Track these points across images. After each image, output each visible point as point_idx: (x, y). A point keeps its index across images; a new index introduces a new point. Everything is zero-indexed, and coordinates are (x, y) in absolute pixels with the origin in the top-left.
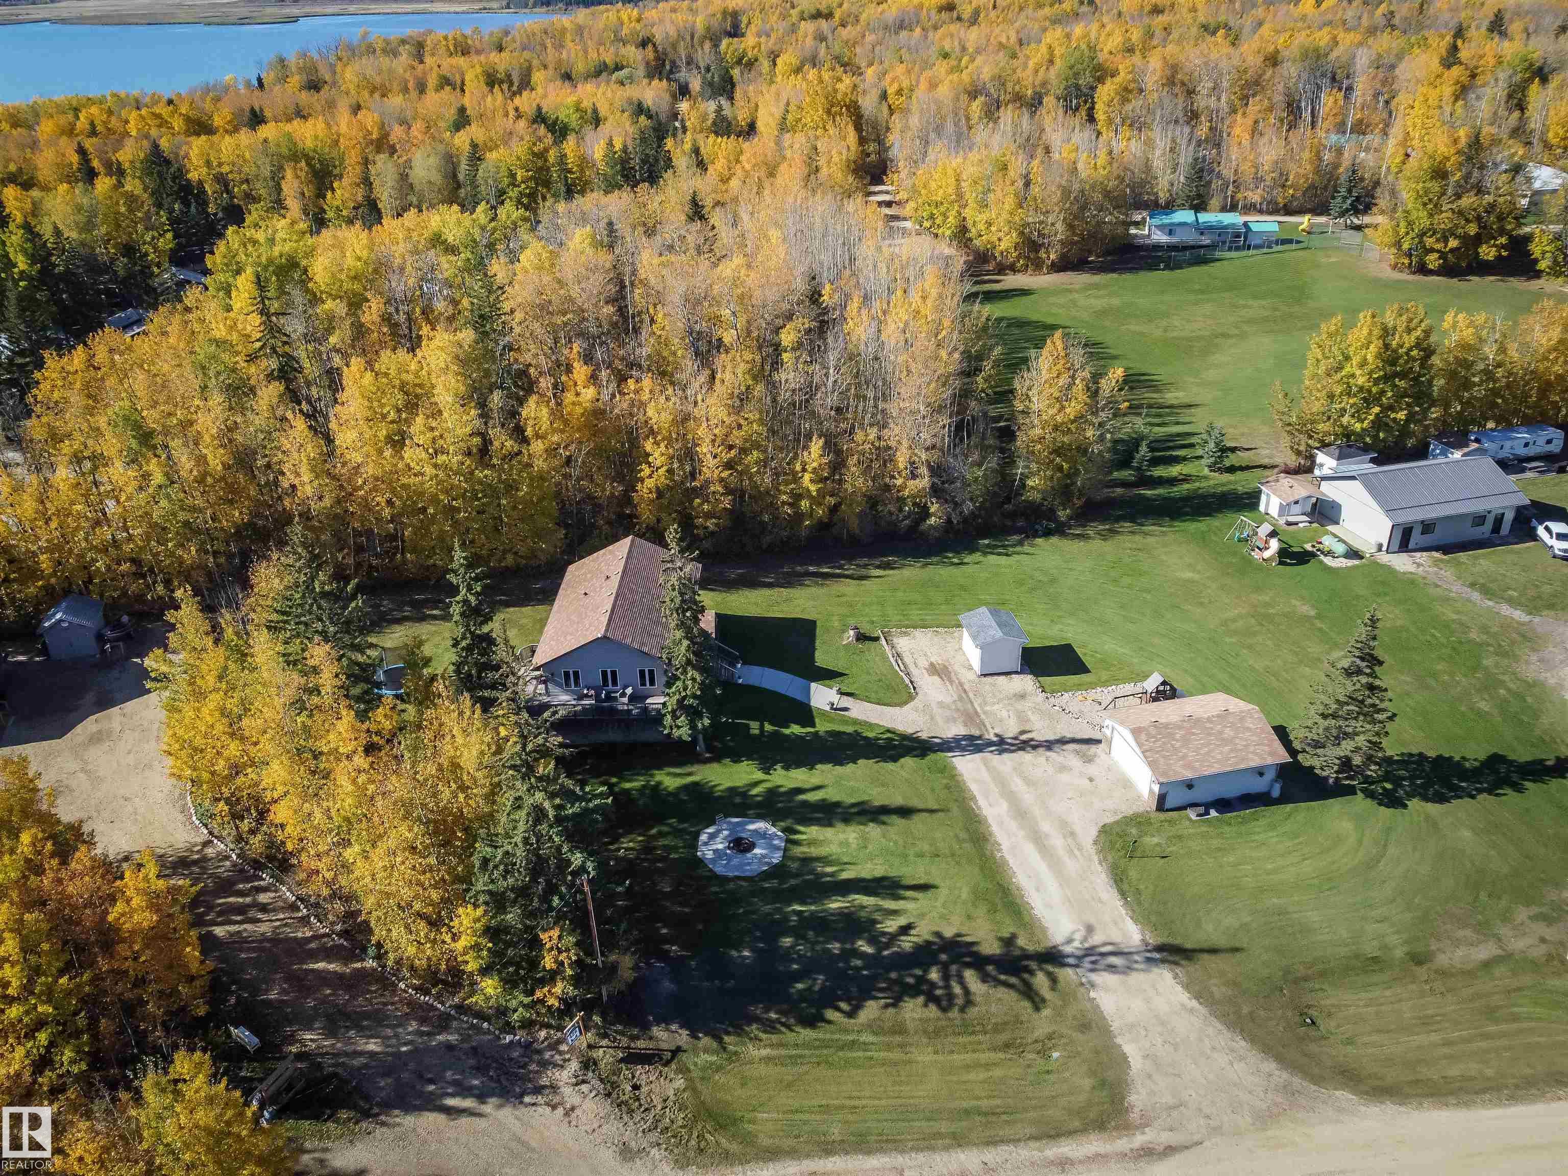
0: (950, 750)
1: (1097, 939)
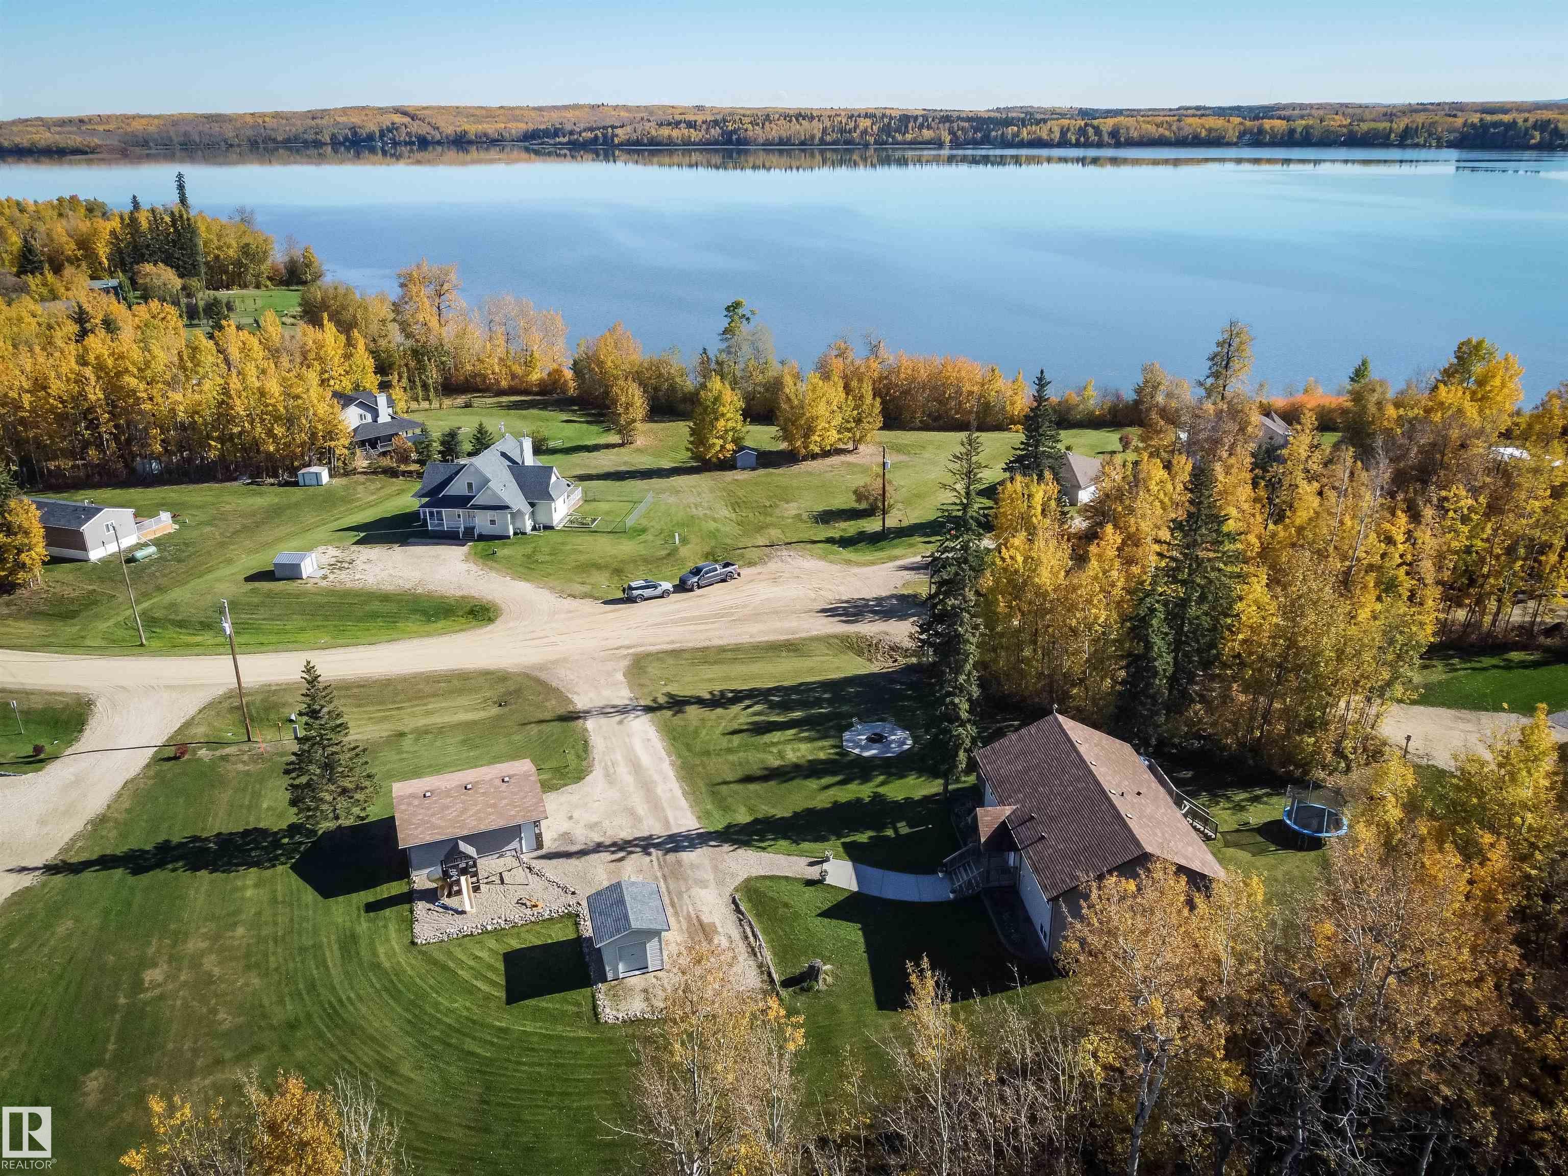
0: (700, 835)
1: (618, 718)
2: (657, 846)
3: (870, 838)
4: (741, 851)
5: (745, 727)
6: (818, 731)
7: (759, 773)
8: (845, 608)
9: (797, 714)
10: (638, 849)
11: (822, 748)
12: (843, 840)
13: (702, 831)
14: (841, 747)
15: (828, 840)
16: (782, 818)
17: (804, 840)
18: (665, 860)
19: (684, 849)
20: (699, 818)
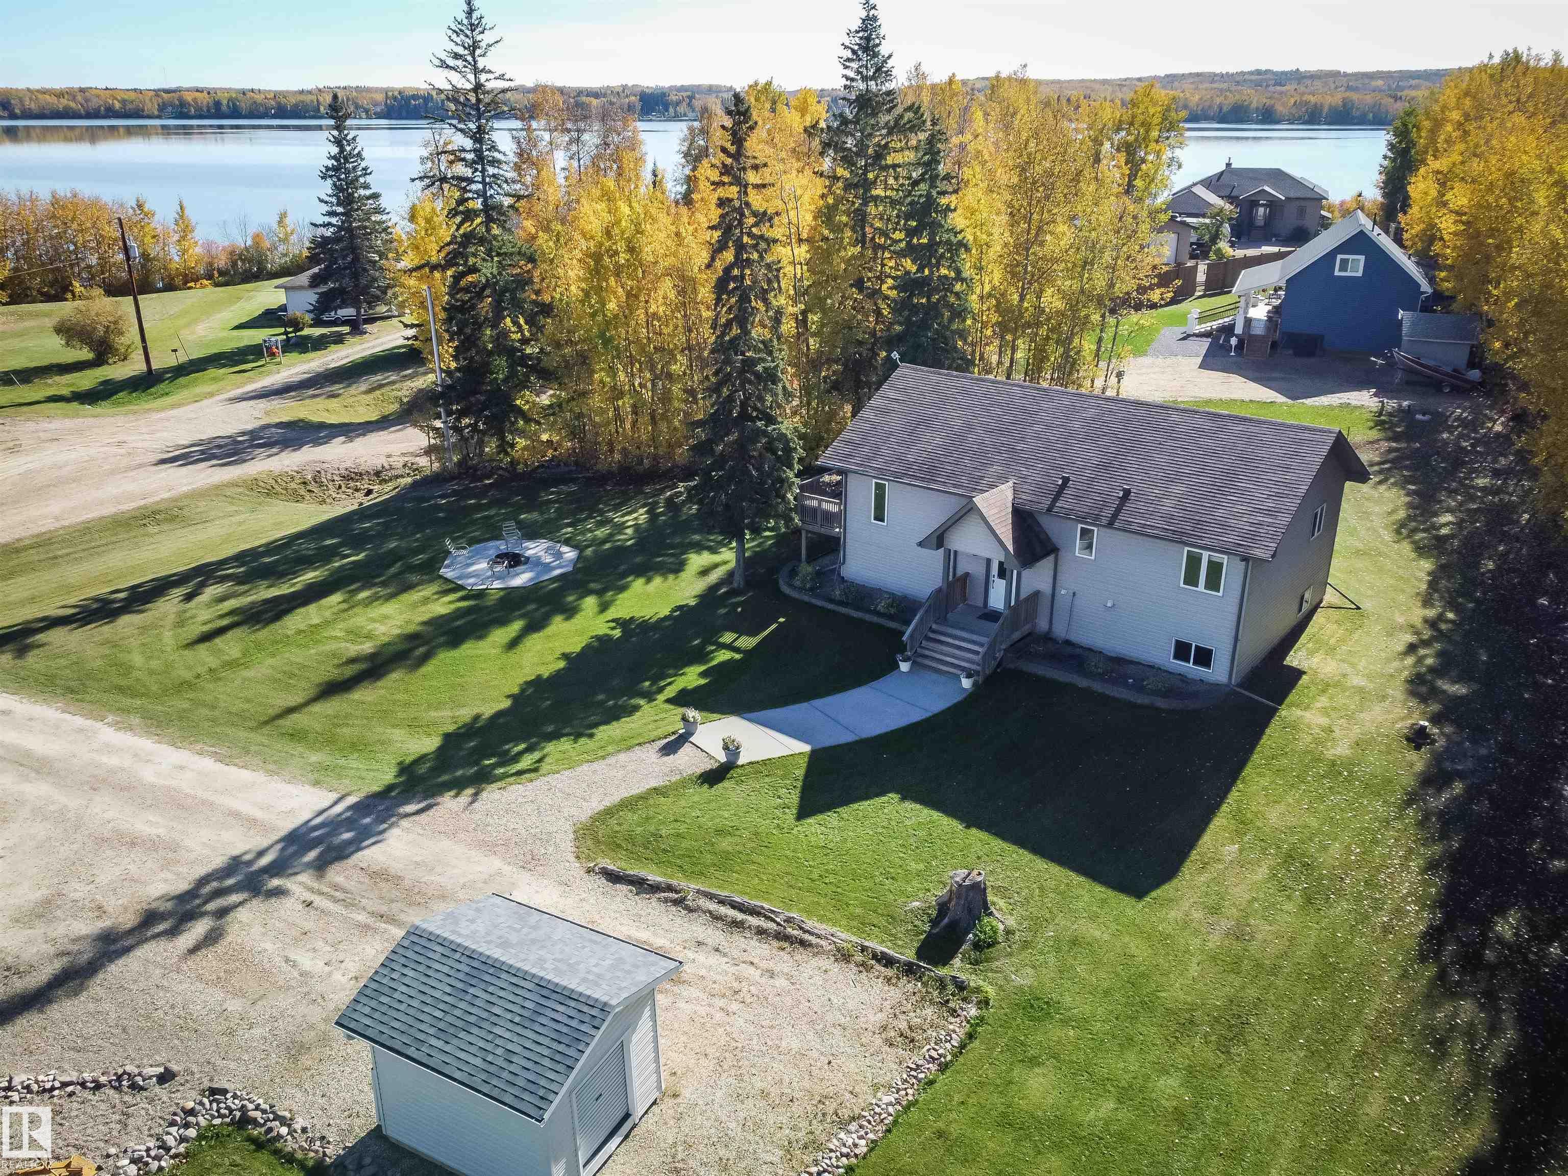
0: (363, 807)
2: (278, 868)
3: (703, 674)
4: (492, 795)
5: (225, 622)
6: (384, 584)
7: (350, 671)
8: (202, 452)
9: (310, 576)
10: (235, 898)
11: (426, 601)
12: (661, 697)
13: (352, 800)
14: (461, 588)
15: (637, 708)
16: (500, 714)
17: (596, 725)
18: (336, 887)
19: (356, 845)
20: (316, 783)
